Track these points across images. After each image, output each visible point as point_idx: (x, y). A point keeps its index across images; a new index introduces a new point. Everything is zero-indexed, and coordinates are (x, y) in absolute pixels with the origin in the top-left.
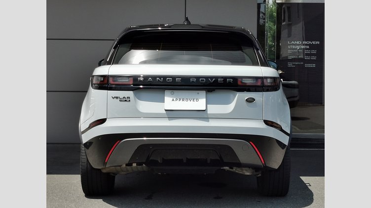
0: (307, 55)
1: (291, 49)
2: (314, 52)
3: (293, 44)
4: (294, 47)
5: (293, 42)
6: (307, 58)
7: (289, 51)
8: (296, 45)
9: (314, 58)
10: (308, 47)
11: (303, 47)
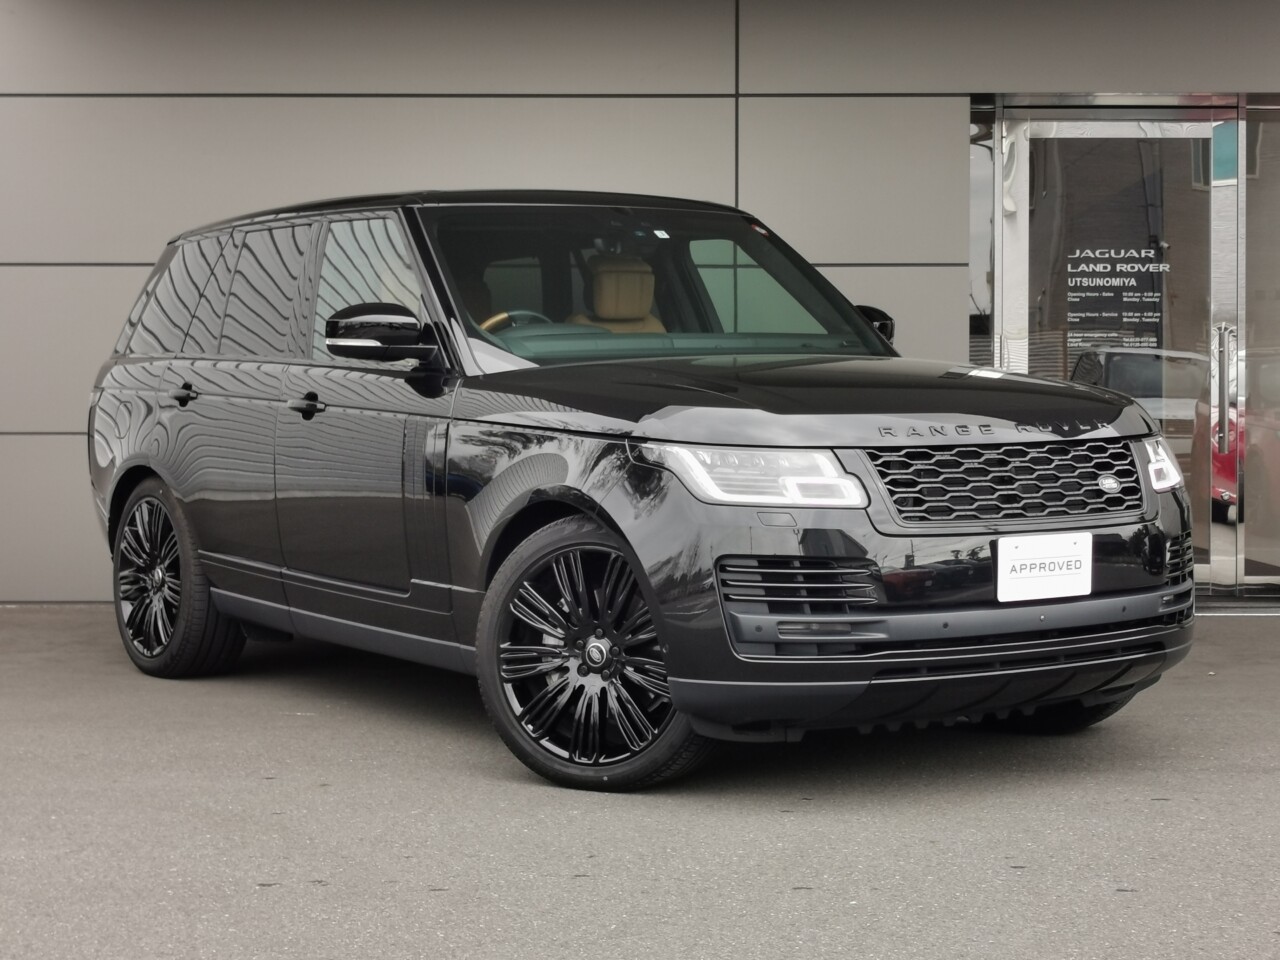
0: (1132, 307)
1: (1075, 289)
2: (1150, 297)
3: (1083, 274)
4: (1086, 282)
5: (1083, 267)
6: (1129, 317)
7: (1073, 297)
8: (1094, 274)
9: (1151, 317)
10: (1133, 282)
11: (1116, 282)
